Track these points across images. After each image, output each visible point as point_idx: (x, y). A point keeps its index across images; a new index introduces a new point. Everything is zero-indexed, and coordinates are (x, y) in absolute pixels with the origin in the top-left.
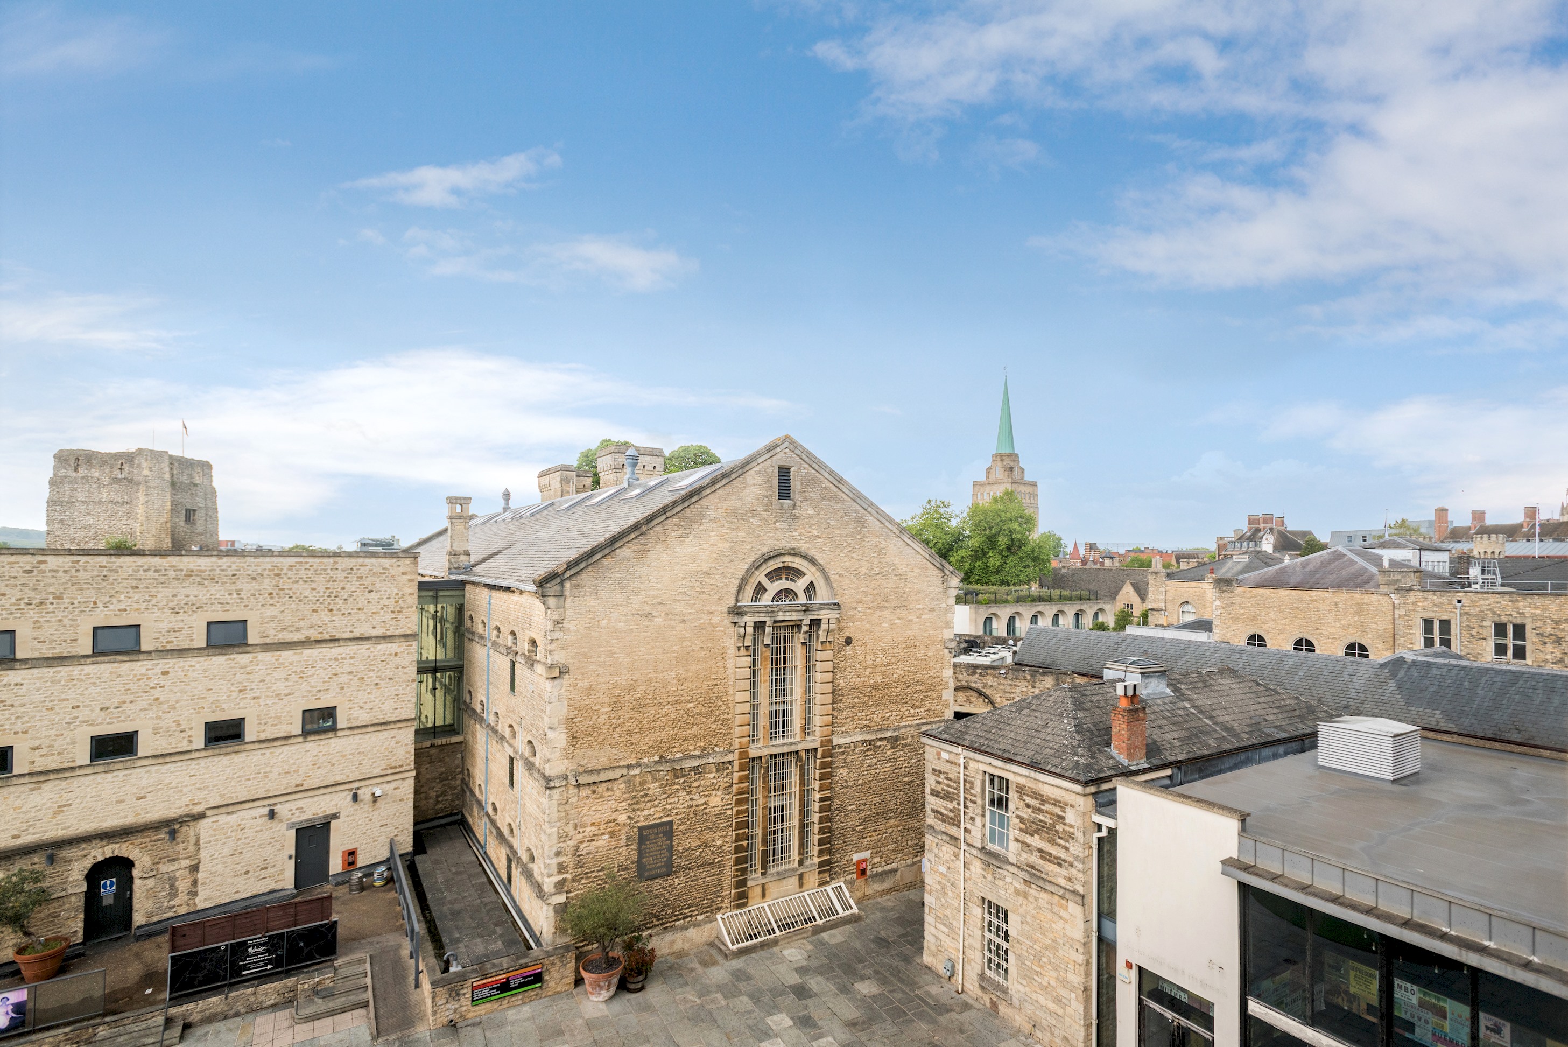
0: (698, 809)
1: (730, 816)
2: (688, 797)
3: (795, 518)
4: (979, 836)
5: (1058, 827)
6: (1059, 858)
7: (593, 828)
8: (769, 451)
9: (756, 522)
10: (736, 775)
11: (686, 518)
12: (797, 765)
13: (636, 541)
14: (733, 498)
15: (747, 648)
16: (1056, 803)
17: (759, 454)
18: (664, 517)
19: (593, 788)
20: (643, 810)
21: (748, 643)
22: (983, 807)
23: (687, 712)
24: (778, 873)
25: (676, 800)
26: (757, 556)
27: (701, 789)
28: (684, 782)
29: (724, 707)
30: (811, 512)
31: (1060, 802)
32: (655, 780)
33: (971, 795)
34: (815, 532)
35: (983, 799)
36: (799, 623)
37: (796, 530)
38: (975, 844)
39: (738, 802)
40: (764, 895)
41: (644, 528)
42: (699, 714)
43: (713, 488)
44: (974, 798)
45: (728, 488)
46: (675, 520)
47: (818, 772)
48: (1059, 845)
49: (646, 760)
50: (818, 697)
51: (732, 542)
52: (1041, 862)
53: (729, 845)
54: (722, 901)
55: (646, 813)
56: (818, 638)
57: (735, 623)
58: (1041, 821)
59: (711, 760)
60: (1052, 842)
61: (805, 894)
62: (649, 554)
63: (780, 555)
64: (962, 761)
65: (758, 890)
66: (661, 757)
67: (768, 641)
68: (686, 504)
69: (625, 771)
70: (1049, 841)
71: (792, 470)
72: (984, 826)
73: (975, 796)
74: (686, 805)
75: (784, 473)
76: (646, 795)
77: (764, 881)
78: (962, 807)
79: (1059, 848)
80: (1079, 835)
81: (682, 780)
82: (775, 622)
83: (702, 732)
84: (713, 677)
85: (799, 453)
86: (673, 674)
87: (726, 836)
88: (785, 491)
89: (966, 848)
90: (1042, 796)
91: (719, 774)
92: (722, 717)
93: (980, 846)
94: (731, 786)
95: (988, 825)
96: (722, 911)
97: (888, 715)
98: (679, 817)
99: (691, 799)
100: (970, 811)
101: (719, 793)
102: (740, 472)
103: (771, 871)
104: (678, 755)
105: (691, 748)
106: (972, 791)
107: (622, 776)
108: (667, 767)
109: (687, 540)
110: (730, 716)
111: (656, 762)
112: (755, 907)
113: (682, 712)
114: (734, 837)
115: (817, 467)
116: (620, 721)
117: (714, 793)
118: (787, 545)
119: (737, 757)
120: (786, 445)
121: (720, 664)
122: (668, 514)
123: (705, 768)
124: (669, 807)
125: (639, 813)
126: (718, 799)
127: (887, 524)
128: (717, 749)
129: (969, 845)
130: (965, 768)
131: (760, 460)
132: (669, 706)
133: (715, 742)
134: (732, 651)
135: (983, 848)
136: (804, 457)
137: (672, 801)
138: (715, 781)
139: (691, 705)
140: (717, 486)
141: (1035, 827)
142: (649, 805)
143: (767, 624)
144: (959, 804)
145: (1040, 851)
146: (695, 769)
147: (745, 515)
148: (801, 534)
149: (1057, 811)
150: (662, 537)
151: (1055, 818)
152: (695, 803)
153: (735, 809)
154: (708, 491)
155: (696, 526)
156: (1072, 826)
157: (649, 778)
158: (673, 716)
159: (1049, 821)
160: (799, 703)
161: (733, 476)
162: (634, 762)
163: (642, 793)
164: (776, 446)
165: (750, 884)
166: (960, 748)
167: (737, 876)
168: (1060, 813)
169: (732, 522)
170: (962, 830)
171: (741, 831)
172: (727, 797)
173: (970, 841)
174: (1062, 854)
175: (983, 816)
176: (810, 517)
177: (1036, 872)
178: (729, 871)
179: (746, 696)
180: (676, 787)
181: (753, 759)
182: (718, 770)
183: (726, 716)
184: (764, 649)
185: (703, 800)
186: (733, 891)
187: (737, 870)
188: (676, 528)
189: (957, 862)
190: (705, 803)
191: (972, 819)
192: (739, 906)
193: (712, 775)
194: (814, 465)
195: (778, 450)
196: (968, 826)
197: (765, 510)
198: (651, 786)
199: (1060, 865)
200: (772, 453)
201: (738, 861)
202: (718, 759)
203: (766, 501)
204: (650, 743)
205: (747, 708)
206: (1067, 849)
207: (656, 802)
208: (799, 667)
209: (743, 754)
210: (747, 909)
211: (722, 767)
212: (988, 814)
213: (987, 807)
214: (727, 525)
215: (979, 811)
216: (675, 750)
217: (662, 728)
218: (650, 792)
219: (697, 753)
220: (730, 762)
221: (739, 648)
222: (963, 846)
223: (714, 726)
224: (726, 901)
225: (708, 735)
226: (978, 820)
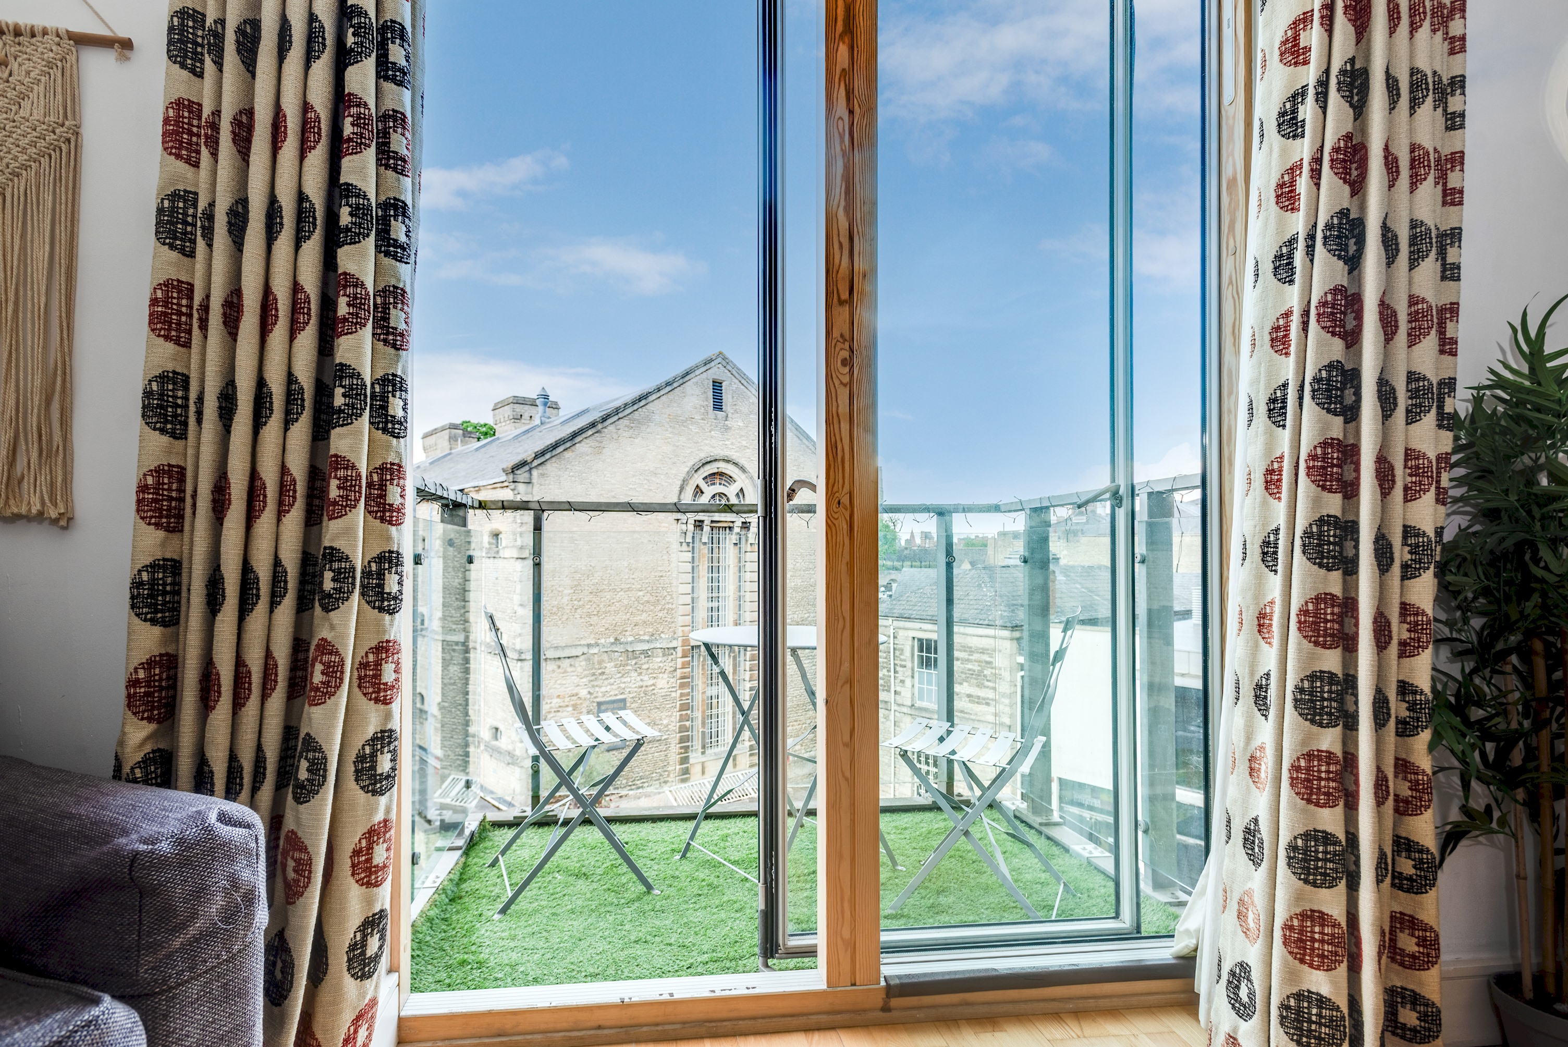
0: (647, 689)
1: (675, 698)
2: (639, 678)
3: (727, 429)
4: (909, 695)
5: (986, 672)
6: (988, 699)
7: (559, 700)
8: (705, 364)
9: (694, 428)
10: (680, 661)
11: (635, 420)
12: (729, 656)
13: (593, 437)
14: (675, 405)
15: (688, 544)
16: (983, 651)
17: (697, 367)
18: (616, 418)
19: (558, 663)
20: (601, 687)
21: (689, 539)
22: (913, 670)
23: (638, 598)
24: (715, 754)
25: (628, 679)
26: (696, 461)
27: (650, 671)
28: (636, 664)
29: (668, 597)
30: (741, 424)
31: (988, 650)
32: (611, 660)
33: (901, 660)
34: (744, 443)
35: (913, 662)
36: (731, 525)
37: (728, 439)
38: (905, 703)
39: (682, 686)
40: (703, 773)
41: (600, 426)
42: (648, 602)
43: (658, 395)
44: (903, 663)
45: (671, 395)
46: (625, 422)
47: (748, 663)
48: (988, 687)
49: (603, 641)
50: (748, 594)
51: (674, 445)
52: (970, 705)
53: (674, 724)
54: (668, 775)
55: (603, 689)
56: (747, 540)
57: (678, 520)
58: (969, 670)
59: (659, 646)
60: (980, 686)
61: (739, 774)
62: (604, 450)
63: (716, 460)
64: (892, 631)
65: (698, 768)
66: (616, 639)
67: (705, 539)
68: (635, 407)
69: (585, 650)
70: (978, 686)
71: (724, 384)
72: (913, 686)
73: (905, 660)
74: (637, 685)
75: (717, 386)
76: (603, 673)
77: (703, 759)
78: (892, 673)
79: (987, 690)
80: (1006, 675)
81: (634, 662)
82: (712, 522)
83: (650, 618)
84: (660, 569)
85: (730, 369)
86: (626, 564)
87: (671, 716)
88: (718, 405)
89: (897, 708)
90: (971, 648)
91: (665, 658)
92: (667, 606)
93: (910, 704)
94: (675, 670)
95: (917, 685)
96: (668, 784)
97: (806, 615)
98: (631, 696)
99: (642, 680)
100: (900, 676)
101: (665, 676)
102: (681, 381)
103: (708, 751)
104: (630, 639)
105: (641, 633)
106: (902, 657)
107: (583, 654)
108: (620, 648)
109: (636, 441)
110: (674, 606)
111: (612, 644)
112: (697, 782)
113: (633, 599)
114: (678, 718)
115: (745, 383)
116: (581, 603)
117: (661, 675)
118: (720, 452)
119: (680, 644)
120: (719, 360)
121: (665, 557)
122: (621, 415)
123: (652, 653)
124: (623, 685)
125: (597, 689)
126: (665, 681)
127: (805, 441)
128: (662, 635)
129: (899, 705)
130: (895, 637)
131: (697, 372)
132: (622, 593)
133: (661, 629)
134: (675, 546)
135: (913, 705)
136: (734, 373)
137: (625, 680)
138: (661, 665)
139: (641, 593)
140: (662, 392)
141: (963, 676)
142: (606, 682)
143: (706, 523)
144: (889, 671)
145: (969, 696)
146: (644, 652)
147: (686, 421)
148: (732, 444)
149: (986, 658)
150: (615, 436)
151: (983, 664)
152: (644, 684)
153: (679, 692)
154: (654, 397)
155: (643, 428)
156: (1000, 669)
157: (605, 657)
158: (626, 602)
159: (977, 668)
160: (731, 598)
161: (675, 385)
162: (593, 642)
163: (600, 671)
164: (711, 360)
165: (692, 761)
166: (890, 619)
167: (681, 753)
168: (988, 659)
169: (674, 428)
170: (893, 693)
171: (684, 713)
172: (672, 680)
173: (900, 702)
174: (990, 694)
175: (913, 677)
176: (740, 428)
177: (966, 715)
178: (675, 750)
179: (688, 588)
180: (630, 668)
181: (693, 647)
182: (664, 655)
183: (670, 606)
184: (702, 547)
185: (651, 682)
186: (678, 767)
187: (681, 748)
188: (626, 429)
189: (888, 723)
190: (654, 685)
191: (902, 682)
192: (683, 781)
193: (659, 659)
194: (743, 381)
195: (713, 364)
196: (898, 689)
197: (702, 419)
198: (608, 665)
199: (988, 704)
200: (708, 366)
201: (682, 740)
202: (664, 645)
203: (702, 410)
204: (607, 626)
205: (688, 599)
206: (994, 689)
207: (612, 681)
208: (731, 566)
209: (686, 642)
210: (690, 784)
211: (668, 651)
212: (916, 675)
213: (916, 669)
214: (670, 430)
215: (910, 673)
216: (628, 633)
217: (616, 612)
218: (607, 671)
219: (647, 638)
220: (674, 648)
221: (681, 543)
222: (893, 707)
223: (660, 615)
224: (672, 775)
225: (655, 621)
226: (908, 682)
